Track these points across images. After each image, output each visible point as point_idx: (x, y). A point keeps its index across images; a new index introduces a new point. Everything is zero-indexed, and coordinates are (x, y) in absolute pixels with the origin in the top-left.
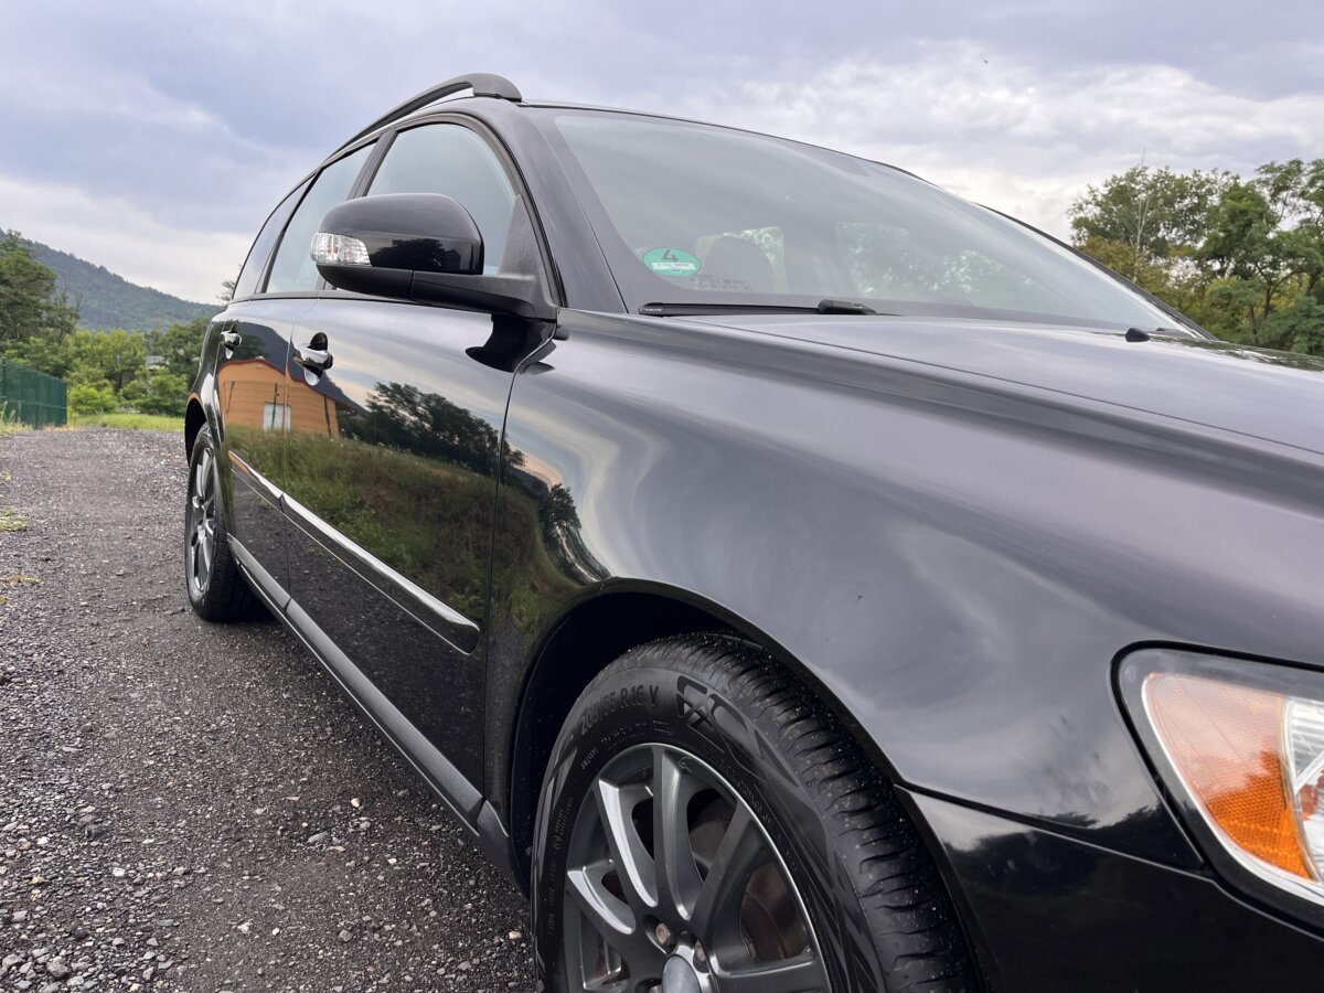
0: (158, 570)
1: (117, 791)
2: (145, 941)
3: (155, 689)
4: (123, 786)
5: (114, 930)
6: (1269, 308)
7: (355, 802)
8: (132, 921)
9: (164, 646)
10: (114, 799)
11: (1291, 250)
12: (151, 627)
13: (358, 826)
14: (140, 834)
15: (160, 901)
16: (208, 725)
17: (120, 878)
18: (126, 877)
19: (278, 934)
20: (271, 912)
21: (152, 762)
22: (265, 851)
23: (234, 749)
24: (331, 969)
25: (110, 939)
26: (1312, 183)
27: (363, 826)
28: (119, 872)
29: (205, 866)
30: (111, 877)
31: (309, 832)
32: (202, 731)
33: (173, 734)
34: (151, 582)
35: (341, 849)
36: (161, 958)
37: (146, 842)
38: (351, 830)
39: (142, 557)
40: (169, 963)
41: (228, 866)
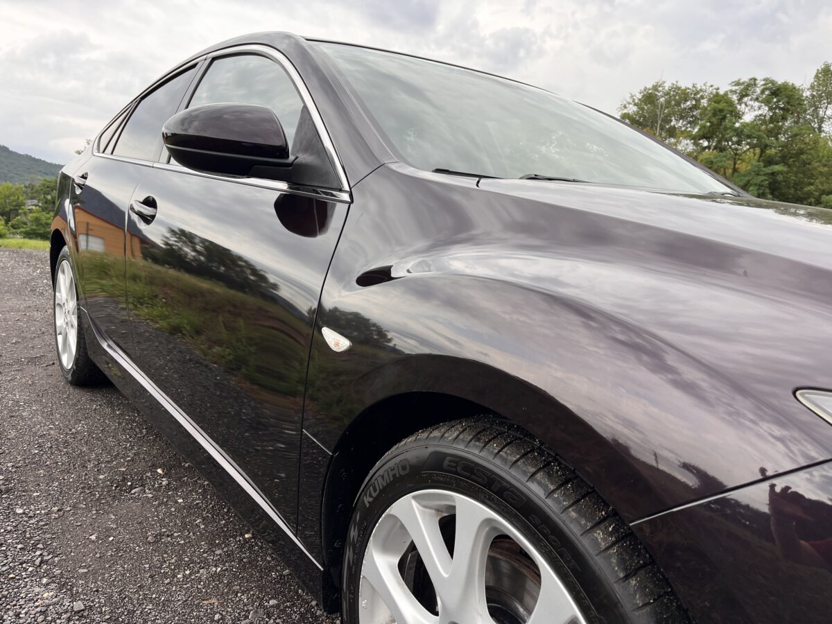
0: (37, 339)
1: (17, 467)
2: (36, 546)
3: (37, 410)
4: (20, 465)
5: (18, 541)
6: (735, 170)
7: (159, 471)
8: (28, 536)
9: (42, 385)
10: (15, 472)
11: (749, 133)
12: (34, 374)
13: (161, 483)
14: (31, 491)
15: (44, 525)
16: (71, 430)
17: (21, 514)
18: (24, 513)
19: (113, 540)
20: (108, 529)
21: (37, 451)
22: (106, 498)
23: (86, 443)
24: (143, 557)
25: (15, 546)
26: (763, 92)
27: (164, 483)
28: (19, 511)
29: (70, 506)
30: (15, 514)
31: (132, 487)
32: (67, 434)
33: (49, 435)
34: (33, 347)
35: (150, 496)
36: (45, 554)
37: (35, 494)
38: (156, 486)
39: (27, 332)
40: (50, 556)
41: (84, 506)
